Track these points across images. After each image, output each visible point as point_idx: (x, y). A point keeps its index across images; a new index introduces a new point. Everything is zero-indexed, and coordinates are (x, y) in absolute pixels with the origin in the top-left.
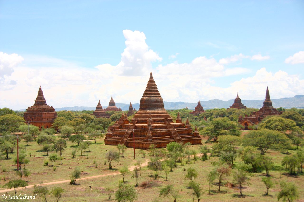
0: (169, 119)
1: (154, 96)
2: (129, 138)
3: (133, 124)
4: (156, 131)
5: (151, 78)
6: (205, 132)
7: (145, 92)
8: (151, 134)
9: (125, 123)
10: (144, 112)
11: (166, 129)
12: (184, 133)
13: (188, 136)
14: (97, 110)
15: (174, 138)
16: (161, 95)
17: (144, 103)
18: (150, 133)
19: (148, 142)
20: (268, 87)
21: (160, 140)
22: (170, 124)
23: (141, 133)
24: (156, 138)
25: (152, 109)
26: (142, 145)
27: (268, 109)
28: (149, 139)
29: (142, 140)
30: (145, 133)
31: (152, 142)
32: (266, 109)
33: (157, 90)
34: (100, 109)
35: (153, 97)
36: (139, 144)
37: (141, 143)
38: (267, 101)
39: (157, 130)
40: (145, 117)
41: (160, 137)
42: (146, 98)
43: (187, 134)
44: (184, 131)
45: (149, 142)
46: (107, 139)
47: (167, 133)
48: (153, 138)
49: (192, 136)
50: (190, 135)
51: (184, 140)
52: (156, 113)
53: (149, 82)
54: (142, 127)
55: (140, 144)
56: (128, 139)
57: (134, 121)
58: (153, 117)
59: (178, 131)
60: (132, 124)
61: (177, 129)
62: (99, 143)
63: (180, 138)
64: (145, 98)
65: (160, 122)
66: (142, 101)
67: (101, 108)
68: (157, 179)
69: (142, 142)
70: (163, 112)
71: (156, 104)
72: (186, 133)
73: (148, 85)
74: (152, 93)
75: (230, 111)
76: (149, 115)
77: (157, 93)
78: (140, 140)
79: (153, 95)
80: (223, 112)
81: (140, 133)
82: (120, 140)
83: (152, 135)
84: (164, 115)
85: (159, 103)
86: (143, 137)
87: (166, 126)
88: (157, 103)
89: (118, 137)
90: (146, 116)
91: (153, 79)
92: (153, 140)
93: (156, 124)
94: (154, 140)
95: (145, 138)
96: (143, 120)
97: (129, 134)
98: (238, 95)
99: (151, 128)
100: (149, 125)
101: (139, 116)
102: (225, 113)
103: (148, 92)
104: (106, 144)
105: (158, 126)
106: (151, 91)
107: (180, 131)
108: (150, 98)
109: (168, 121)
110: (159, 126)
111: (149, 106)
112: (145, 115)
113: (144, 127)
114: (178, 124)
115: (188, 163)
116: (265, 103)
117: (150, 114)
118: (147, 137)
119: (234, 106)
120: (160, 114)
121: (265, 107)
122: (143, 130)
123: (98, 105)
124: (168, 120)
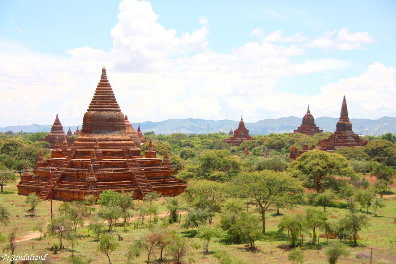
0: (132, 151)
1: (108, 109)
2: (58, 183)
3: (68, 159)
4: (106, 171)
5: (104, 78)
6: (186, 175)
7: (92, 102)
8: (95, 177)
9: (55, 157)
10: (88, 138)
11: (124, 169)
12: (158, 175)
13: (165, 181)
14: (53, 132)
15: (137, 185)
16: (120, 108)
17: (89, 122)
18: (92, 176)
19: (88, 191)
20: (345, 97)
21: (112, 188)
22: (134, 159)
23: (79, 174)
24: (104, 184)
25: (101, 133)
26: (79, 195)
27: (343, 137)
28: (90, 185)
29: (80, 187)
30: (86, 174)
31: (95, 191)
32: (340, 135)
33: (112, 98)
34: (59, 131)
35: (104, 112)
36: (73, 193)
37: (76, 192)
38: (343, 121)
39: (106, 169)
40: (90, 146)
41: (112, 182)
42: (93, 112)
43: (164, 177)
44: (157, 172)
45: (90, 191)
46: (22, 185)
47: (127, 175)
48: (99, 184)
49: (172, 180)
50: (169, 179)
51: (156, 187)
52: (108, 140)
53: (99, 84)
54: (83, 165)
55: (75, 194)
56: (56, 185)
57: (70, 153)
58: (102, 146)
59: (146, 173)
60: (66, 159)
61: (145, 168)
62: (10, 191)
63: (150, 184)
64: (90, 112)
65: (115, 156)
66: (86, 118)
67: (61, 128)
68: (58, 254)
69: (79, 190)
70: (123, 138)
71: (110, 124)
72: (162, 175)
73: (97, 89)
74: (104, 103)
75: (292, 138)
76: (94, 142)
77: (112, 105)
78: (76, 187)
79: (105, 107)
80: (280, 140)
81: (77, 174)
82: (43, 187)
83: (97, 179)
84: (124, 144)
85: (115, 122)
86: (82, 181)
87: (125, 163)
88: (112, 121)
89: (40, 180)
90: (91, 144)
91: (106, 79)
92: (97, 187)
93: (107, 158)
94: (100, 187)
95: (84, 184)
96: (86, 151)
97: (60, 175)
98: (310, 110)
99: (97, 166)
100: (93, 160)
101: (79, 144)
102: (283, 142)
103: (97, 103)
104: (19, 194)
105: (110, 163)
106: (102, 100)
107: (150, 173)
108: (99, 113)
109: (130, 155)
110: (112, 163)
111: (97, 126)
112: (89, 142)
113: (85, 164)
114: (149, 160)
115: (137, 228)
116: (339, 126)
117: (97, 141)
118: (88, 181)
119: (301, 130)
120: (116, 142)
121: (339, 132)
122: (83, 169)
123: (55, 124)
124: (130, 153)
